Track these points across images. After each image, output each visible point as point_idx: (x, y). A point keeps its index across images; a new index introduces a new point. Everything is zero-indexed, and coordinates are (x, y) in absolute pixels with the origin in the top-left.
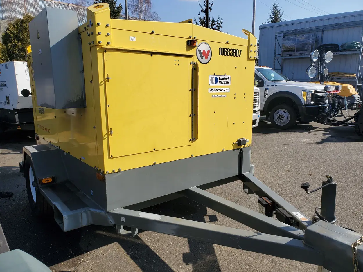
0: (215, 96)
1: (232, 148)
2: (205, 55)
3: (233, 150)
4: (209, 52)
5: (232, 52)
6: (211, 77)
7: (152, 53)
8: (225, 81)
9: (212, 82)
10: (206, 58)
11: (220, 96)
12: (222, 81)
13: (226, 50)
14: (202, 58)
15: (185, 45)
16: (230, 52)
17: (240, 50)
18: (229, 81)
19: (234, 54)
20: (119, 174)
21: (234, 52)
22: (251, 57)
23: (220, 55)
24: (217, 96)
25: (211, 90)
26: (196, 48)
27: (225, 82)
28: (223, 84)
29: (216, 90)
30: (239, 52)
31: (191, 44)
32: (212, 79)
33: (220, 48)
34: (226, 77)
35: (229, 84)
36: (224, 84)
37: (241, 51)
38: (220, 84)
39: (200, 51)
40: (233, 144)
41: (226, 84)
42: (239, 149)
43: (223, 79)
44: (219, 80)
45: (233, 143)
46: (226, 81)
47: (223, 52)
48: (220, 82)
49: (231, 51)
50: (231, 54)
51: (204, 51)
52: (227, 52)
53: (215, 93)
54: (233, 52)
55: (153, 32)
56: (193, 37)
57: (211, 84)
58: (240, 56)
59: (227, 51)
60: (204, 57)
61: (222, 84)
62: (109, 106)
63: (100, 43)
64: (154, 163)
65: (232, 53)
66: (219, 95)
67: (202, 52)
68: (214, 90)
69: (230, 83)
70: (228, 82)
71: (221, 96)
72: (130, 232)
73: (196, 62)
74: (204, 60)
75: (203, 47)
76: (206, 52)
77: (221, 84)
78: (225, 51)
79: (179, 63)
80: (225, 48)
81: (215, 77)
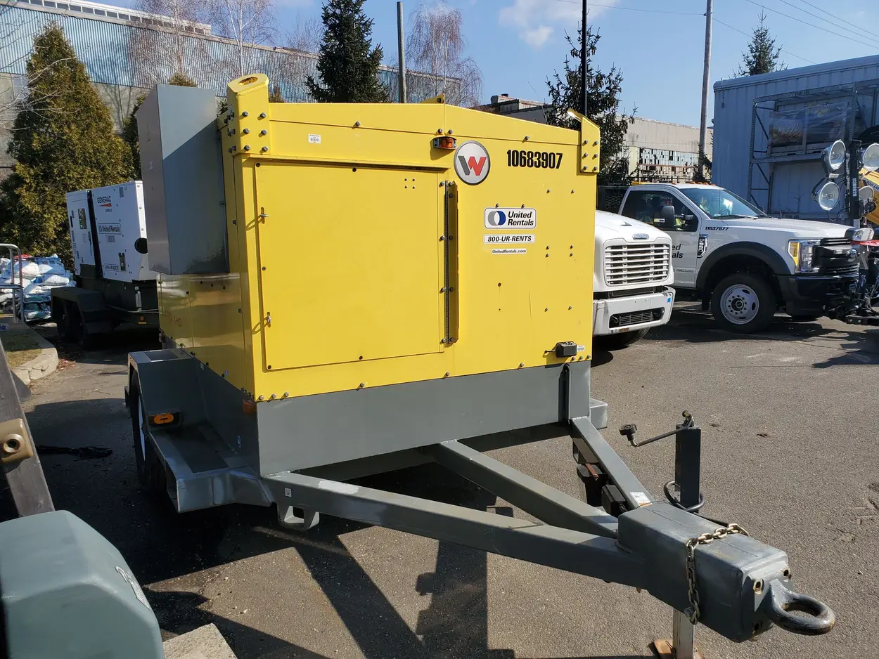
0: (499, 252)
1: (544, 362)
2: (475, 166)
3: (547, 367)
4: (482, 160)
5: (538, 159)
6: (488, 211)
7: (355, 166)
8: (523, 219)
9: (491, 221)
10: (478, 173)
11: (511, 251)
12: (515, 219)
13: (525, 154)
14: (467, 173)
15: (428, 148)
16: (535, 159)
17: (557, 154)
18: (532, 219)
19: (543, 163)
20: (284, 403)
21: (543, 159)
22: (585, 168)
23: (509, 165)
24: (505, 251)
25: (490, 239)
26: (454, 151)
27: (523, 221)
28: (519, 226)
29: (501, 238)
30: (557, 157)
31: (442, 144)
32: (491, 216)
33: (509, 152)
34: (528, 212)
35: (532, 226)
36: (521, 226)
37: (561, 155)
38: (510, 226)
39: (462, 159)
40: (546, 354)
41: (524, 226)
42: (560, 365)
43: (518, 216)
44: (507, 218)
45: (546, 352)
46: (526, 219)
47: (516, 159)
48: (511, 222)
49: (536, 156)
50: (536, 162)
51: (472, 159)
52: (527, 159)
53: (500, 246)
54: (541, 159)
55: (357, 125)
56: (447, 131)
57: (488, 225)
58: (558, 167)
59: (526, 156)
60: (472, 171)
61: (516, 226)
62: (264, 269)
63: (247, 150)
64: (361, 386)
65: (539, 161)
66: (507, 250)
67: (467, 161)
68: (497, 239)
69: (534, 223)
70: (530, 223)
71: (514, 251)
72: (301, 520)
73: (454, 182)
74: (472, 177)
75: (469, 151)
76: (478, 161)
77: (513, 226)
78: (521, 157)
79: (414, 184)
80: (522, 152)
81: (498, 212)
